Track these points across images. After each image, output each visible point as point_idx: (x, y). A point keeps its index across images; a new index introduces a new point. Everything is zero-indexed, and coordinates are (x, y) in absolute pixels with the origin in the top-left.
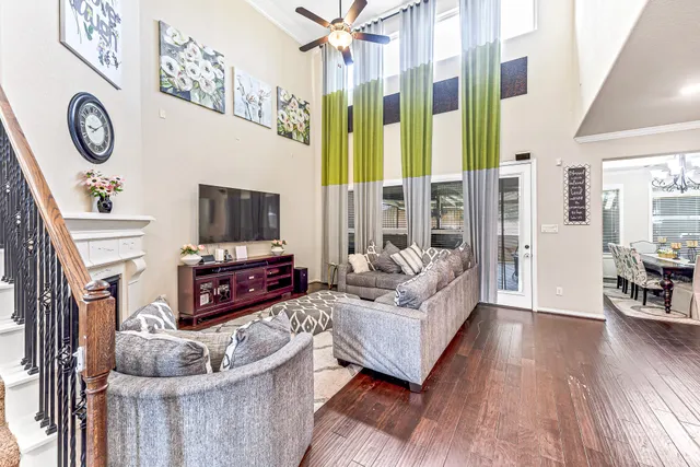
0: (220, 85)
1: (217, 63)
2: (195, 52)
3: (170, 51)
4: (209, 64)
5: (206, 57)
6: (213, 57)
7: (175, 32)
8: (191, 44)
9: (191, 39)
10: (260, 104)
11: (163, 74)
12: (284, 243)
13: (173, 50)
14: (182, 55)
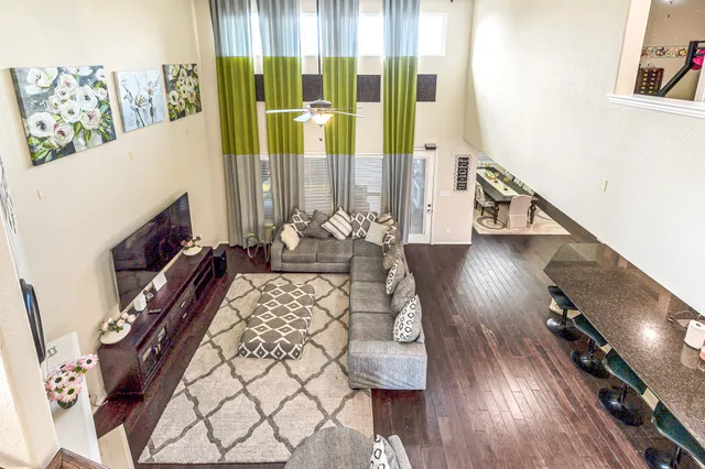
0: (105, 108)
1: (96, 82)
2: (68, 84)
3: (37, 104)
4: (87, 89)
5: (83, 81)
6: (90, 77)
7: (38, 72)
8: (63, 78)
9: (60, 70)
10: (150, 101)
11: (35, 142)
12: (198, 238)
13: (41, 100)
14: (54, 99)
